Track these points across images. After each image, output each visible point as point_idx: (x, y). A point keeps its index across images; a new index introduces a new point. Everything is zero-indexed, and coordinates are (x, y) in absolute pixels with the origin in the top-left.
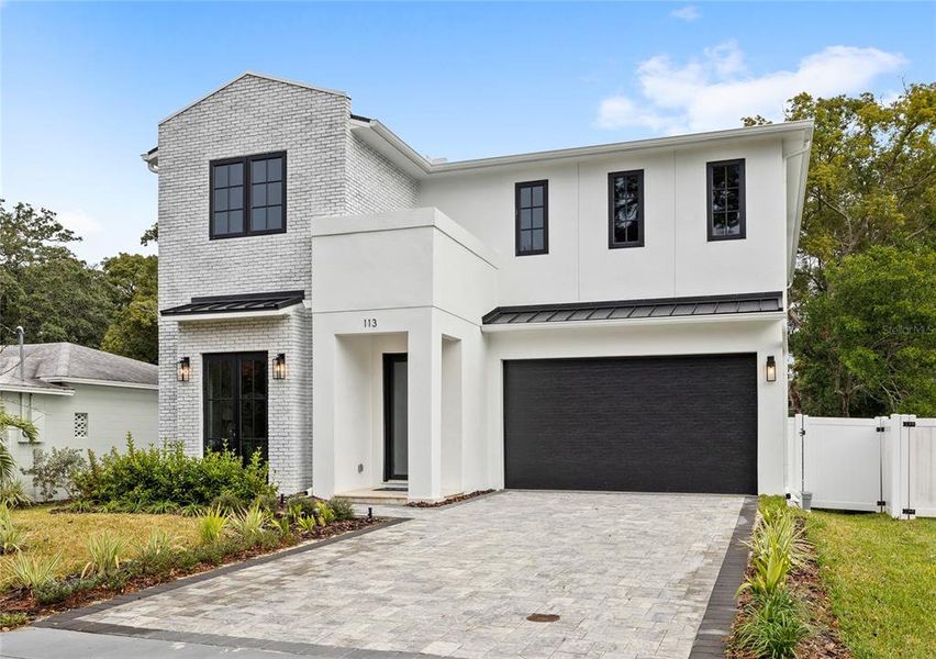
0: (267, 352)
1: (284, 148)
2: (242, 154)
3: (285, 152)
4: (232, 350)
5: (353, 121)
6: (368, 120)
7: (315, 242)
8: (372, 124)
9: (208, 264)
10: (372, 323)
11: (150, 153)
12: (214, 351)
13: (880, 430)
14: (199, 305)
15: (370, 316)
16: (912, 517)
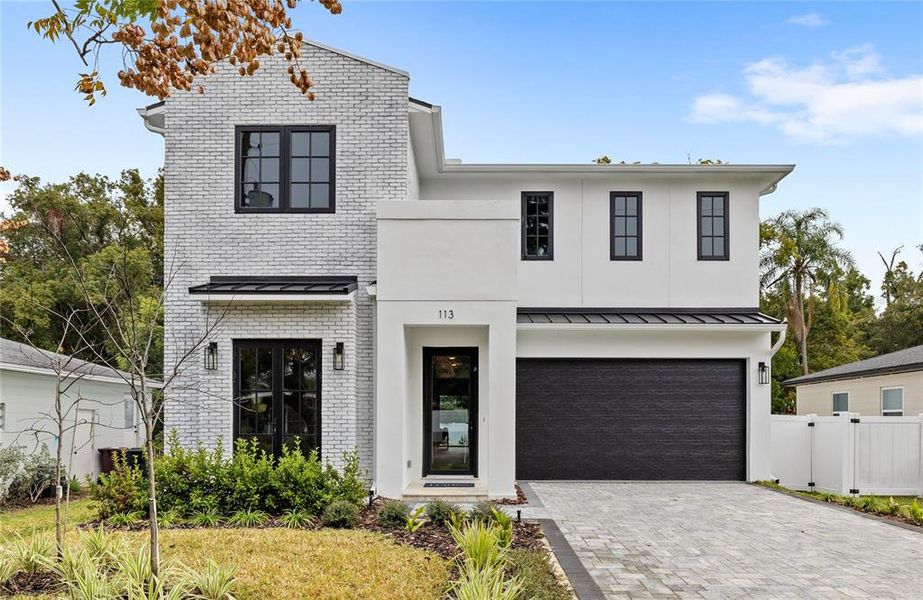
0: (320, 341)
1: (333, 122)
2: (279, 123)
3: (334, 127)
4: (275, 336)
5: (411, 104)
6: (430, 106)
7: (381, 227)
8: (433, 110)
9: (233, 239)
10: (448, 314)
11: (149, 108)
12: (252, 337)
13: (811, 425)
14: (216, 284)
15: (448, 307)
16: (857, 495)
